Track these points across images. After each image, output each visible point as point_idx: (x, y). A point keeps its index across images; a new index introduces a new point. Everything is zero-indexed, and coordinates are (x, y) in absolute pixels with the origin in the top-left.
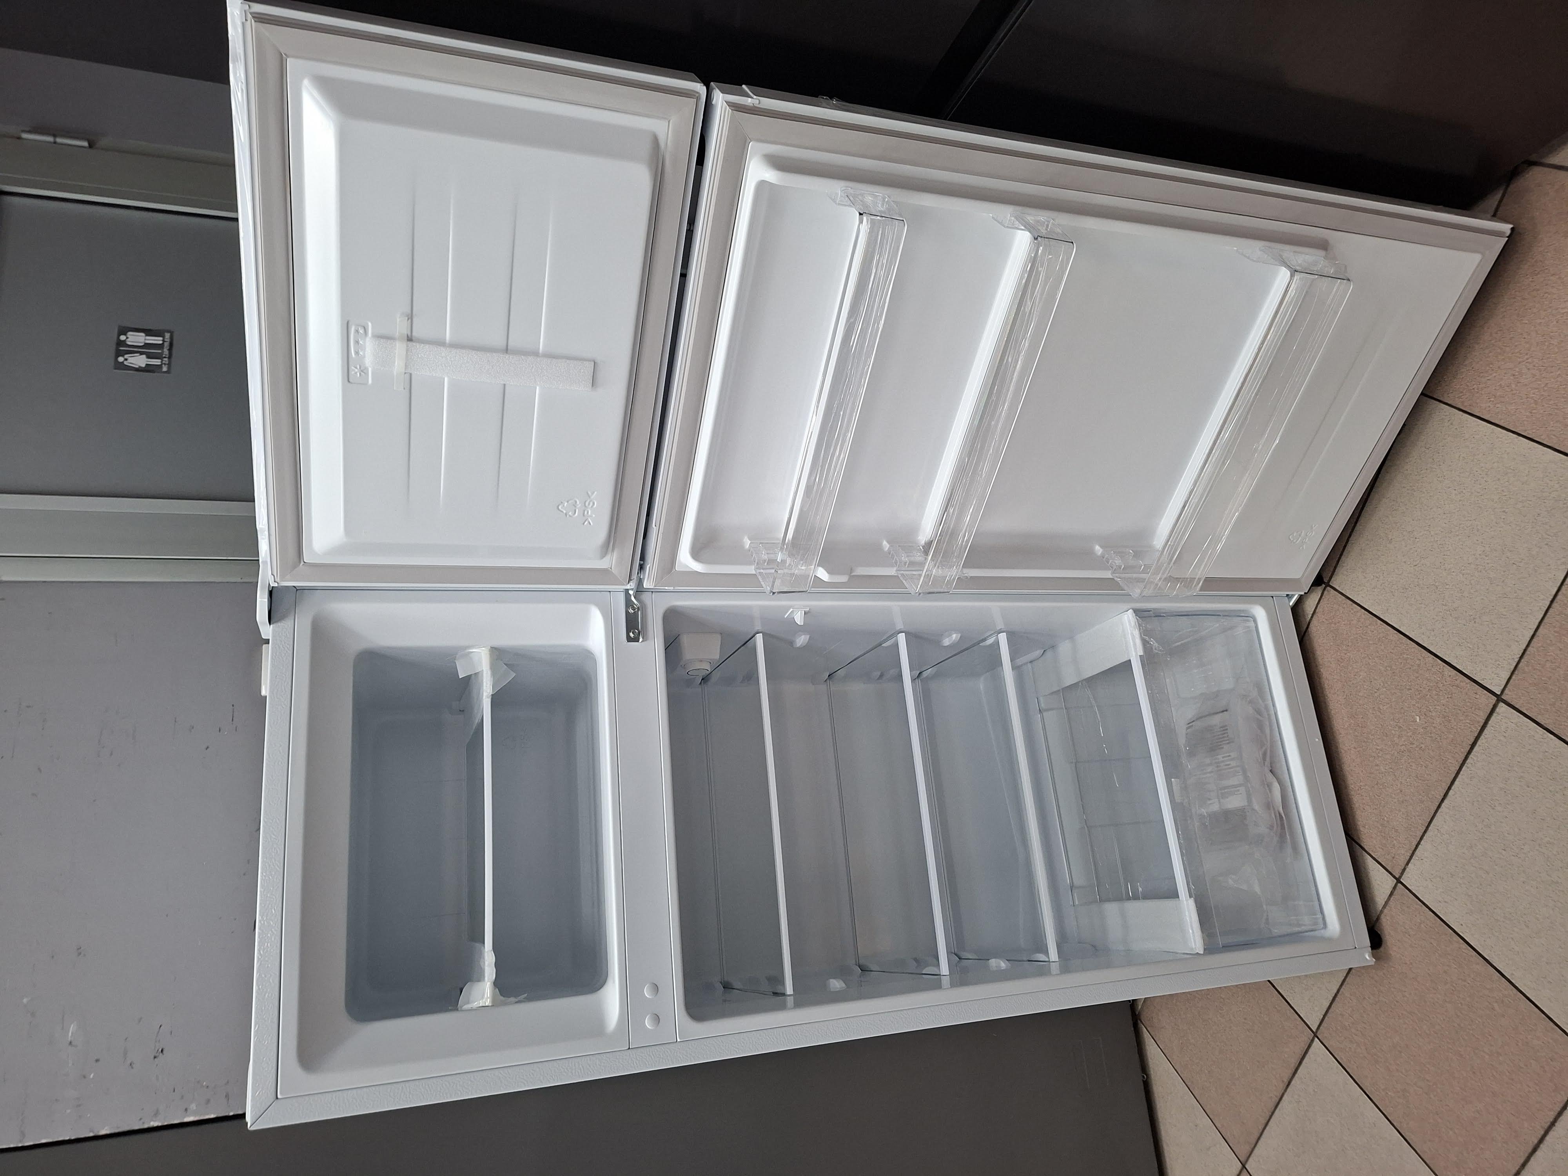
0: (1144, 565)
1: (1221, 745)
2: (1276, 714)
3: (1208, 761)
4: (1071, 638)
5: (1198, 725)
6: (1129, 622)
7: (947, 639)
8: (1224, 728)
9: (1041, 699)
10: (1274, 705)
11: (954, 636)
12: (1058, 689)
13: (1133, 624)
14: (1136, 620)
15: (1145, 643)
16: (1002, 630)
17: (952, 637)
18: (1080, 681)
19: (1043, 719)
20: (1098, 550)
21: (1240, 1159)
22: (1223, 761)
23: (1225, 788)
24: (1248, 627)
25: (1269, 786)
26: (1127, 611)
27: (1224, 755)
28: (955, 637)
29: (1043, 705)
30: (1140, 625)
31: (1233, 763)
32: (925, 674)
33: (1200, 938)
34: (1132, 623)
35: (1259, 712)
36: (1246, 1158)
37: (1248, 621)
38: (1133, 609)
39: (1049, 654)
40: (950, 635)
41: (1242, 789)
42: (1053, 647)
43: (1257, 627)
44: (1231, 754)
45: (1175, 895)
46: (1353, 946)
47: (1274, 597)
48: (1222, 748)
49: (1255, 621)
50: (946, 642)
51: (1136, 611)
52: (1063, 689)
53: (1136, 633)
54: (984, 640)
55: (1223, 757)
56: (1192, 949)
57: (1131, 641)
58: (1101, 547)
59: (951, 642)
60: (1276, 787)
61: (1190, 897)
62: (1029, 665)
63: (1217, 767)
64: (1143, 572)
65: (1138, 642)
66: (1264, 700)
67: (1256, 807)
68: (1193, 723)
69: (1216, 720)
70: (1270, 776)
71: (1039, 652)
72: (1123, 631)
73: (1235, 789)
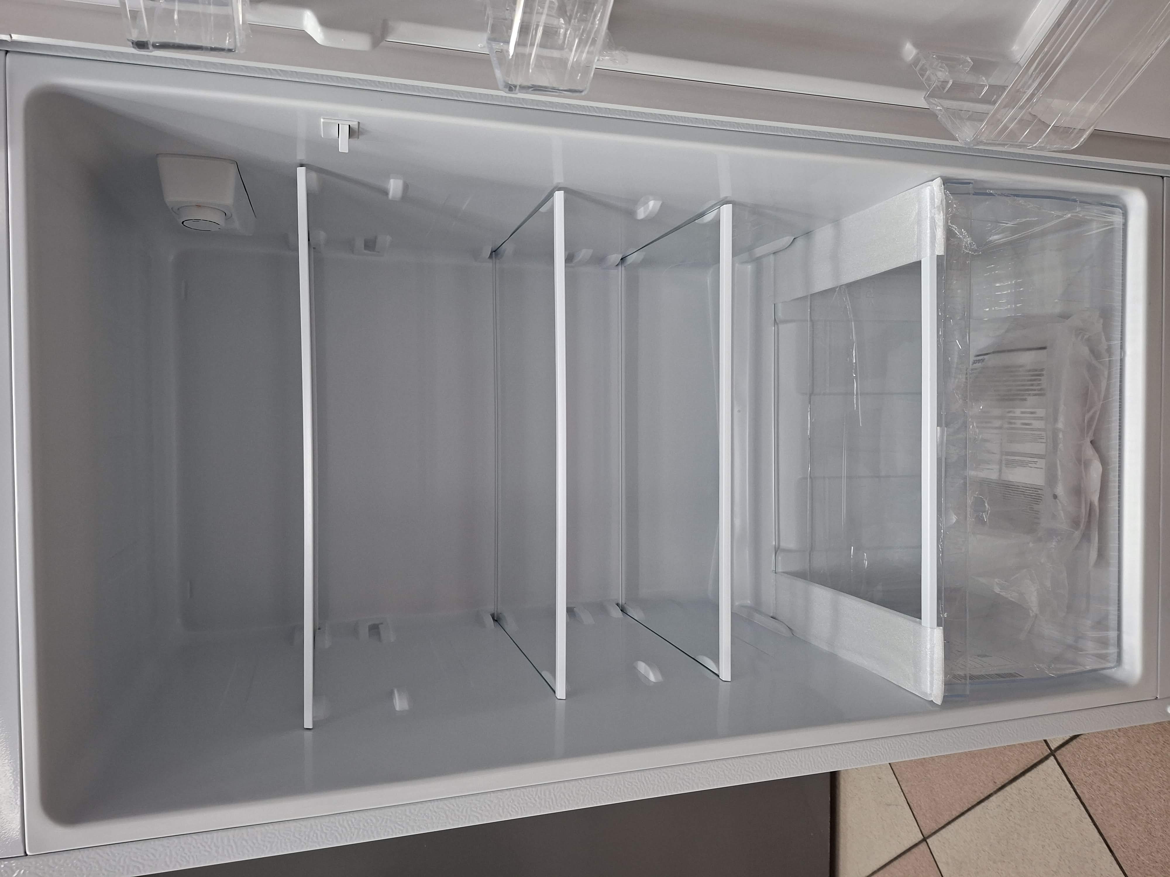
0: (990, 86)
1: (1023, 395)
2: (1122, 361)
3: (997, 412)
4: (836, 222)
5: (992, 361)
6: (932, 199)
7: (642, 209)
8: (1037, 373)
9: (780, 306)
10: (1122, 347)
11: (651, 203)
12: (805, 294)
13: (937, 202)
14: (944, 196)
15: (949, 234)
16: (728, 199)
17: (648, 206)
18: (837, 287)
19: (777, 334)
20: (909, 51)
21: (923, 831)
22: (1020, 418)
23: (1014, 454)
24: (1111, 223)
25: (1087, 464)
26: (932, 180)
27: (1023, 410)
28: (653, 205)
29: (780, 315)
30: (948, 205)
31: (1037, 424)
32: (630, 260)
33: (941, 683)
34: (936, 200)
35: (1095, 353)
36: (929, 834)
37: (1113, 213)
38: (941, 177)
39: (800, 243)
40: (646, 203)
41: (1042, 463)
42: (808, 234)
43: (1125, 225)
44: (1037, 410)
45: (916, 612)
46: (1153, 697)
47: (1165, 178)
48: (1025, 400)
49: (1125, 215)
50: (641, 214)
51: (947, 182)
52: (812, 295)
53: (940, 219)
54: (702, 215)
55: (1022, 413)
56: (926, 694)
57: (928, 231)
58: (916, 45)
59: (647, 213)
60: (1096, 469)
61: (939, 625)
62: (772, 257)
63: (1010, 423)
64: (986, 100)
65: (940, 234)
66: (1109, 339)
67: (1060, 490)
68: (986, 357)
69: (1027, 359)
70: (1089, 452)
71: (788, 239)
72: (919, 214)
73: (1029, 459)
